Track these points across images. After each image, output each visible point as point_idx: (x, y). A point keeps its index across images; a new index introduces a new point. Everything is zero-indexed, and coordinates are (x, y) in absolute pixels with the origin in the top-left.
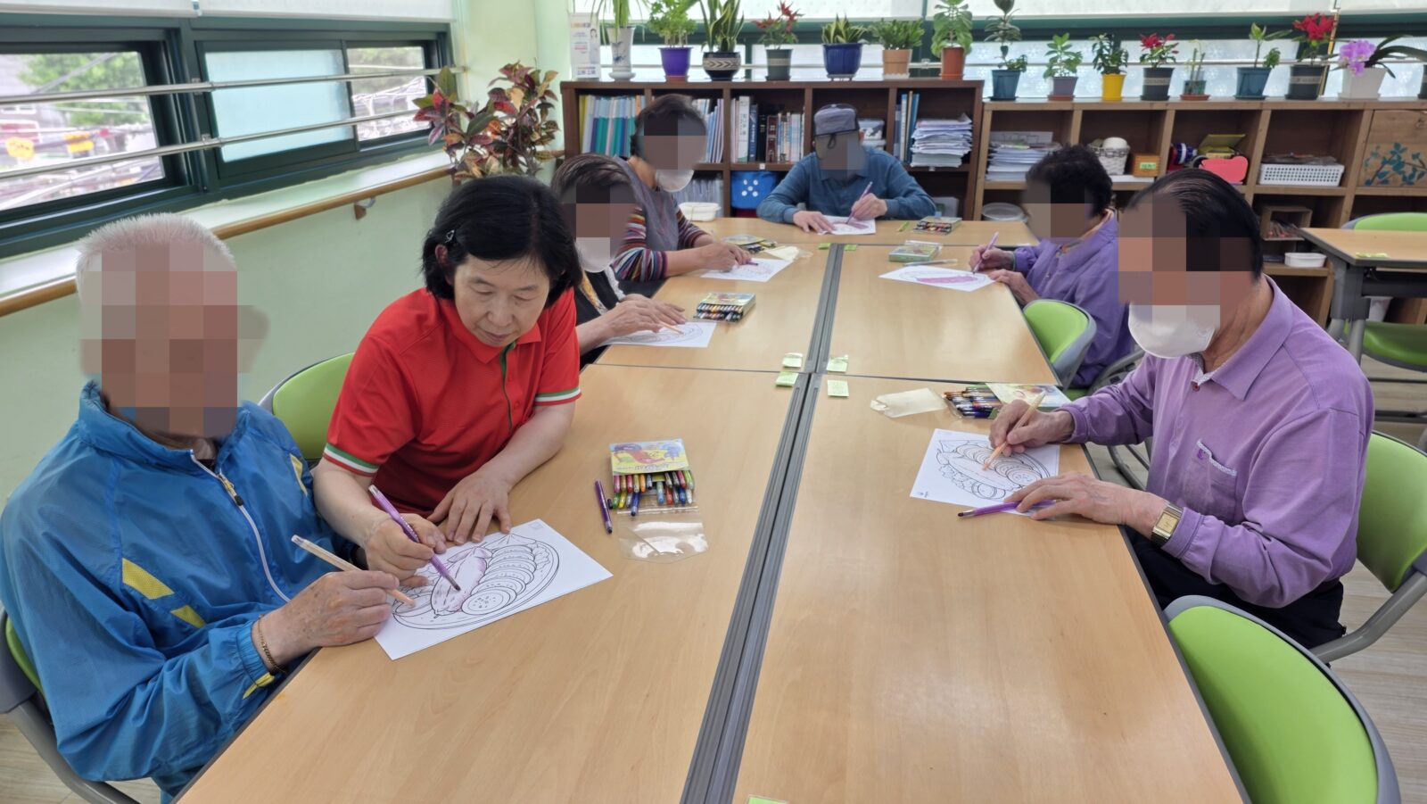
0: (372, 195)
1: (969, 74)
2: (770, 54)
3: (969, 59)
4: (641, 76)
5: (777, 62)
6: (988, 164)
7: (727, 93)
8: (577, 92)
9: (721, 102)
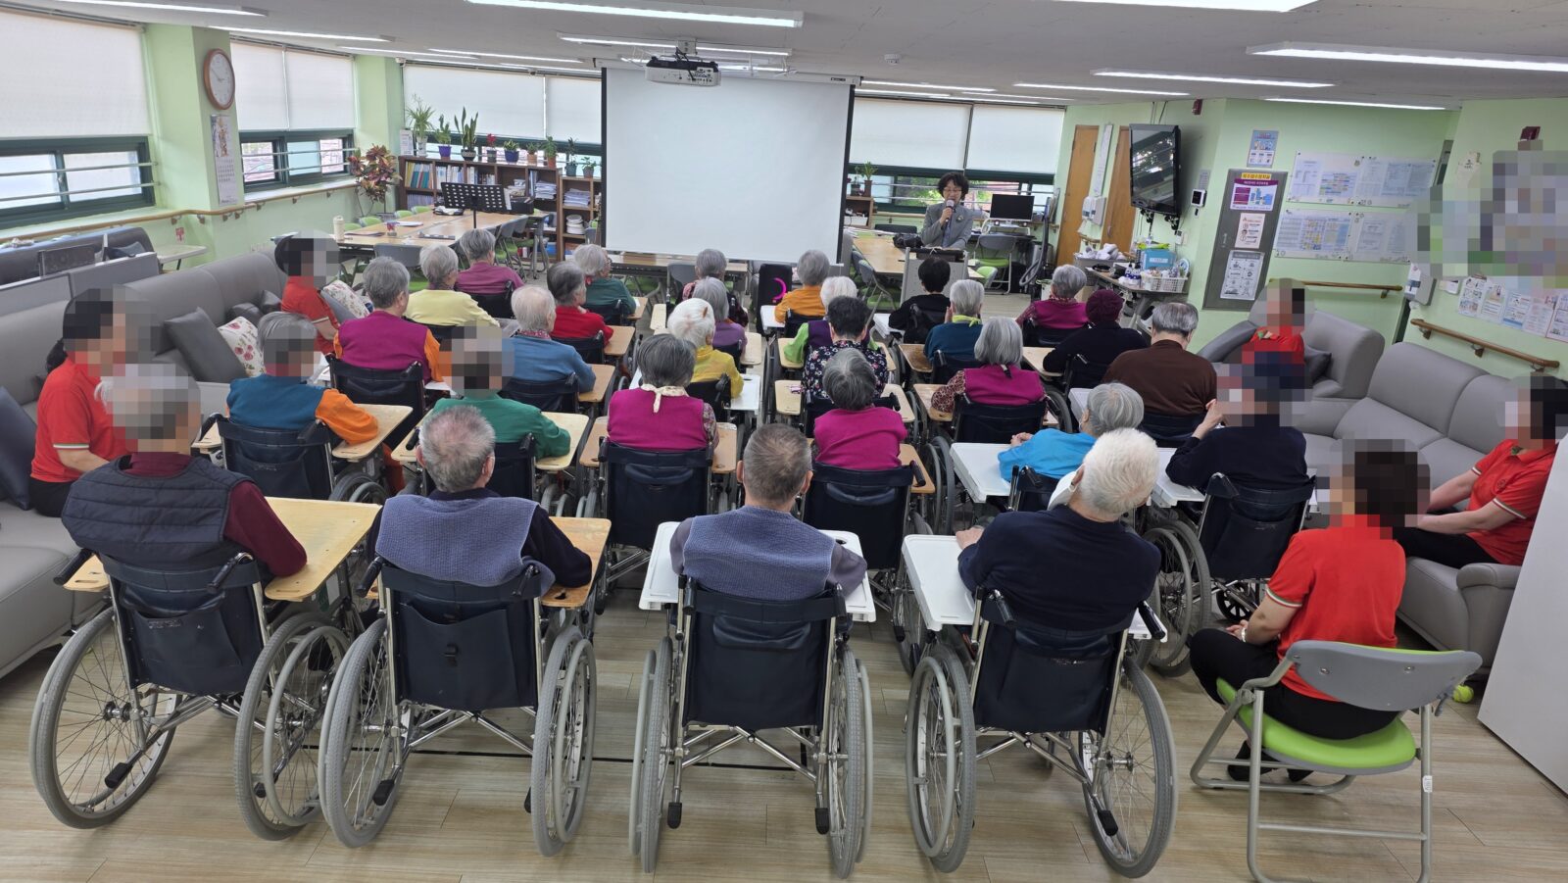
0: (334, 189)
1: (558, 166)
2: (489, 152)
3: (557, 159)
4: (430, 156)
5: (491, 155)
6: (564, 198)
7: (465, 165)
8: (404, 161)
9: (462, 168)
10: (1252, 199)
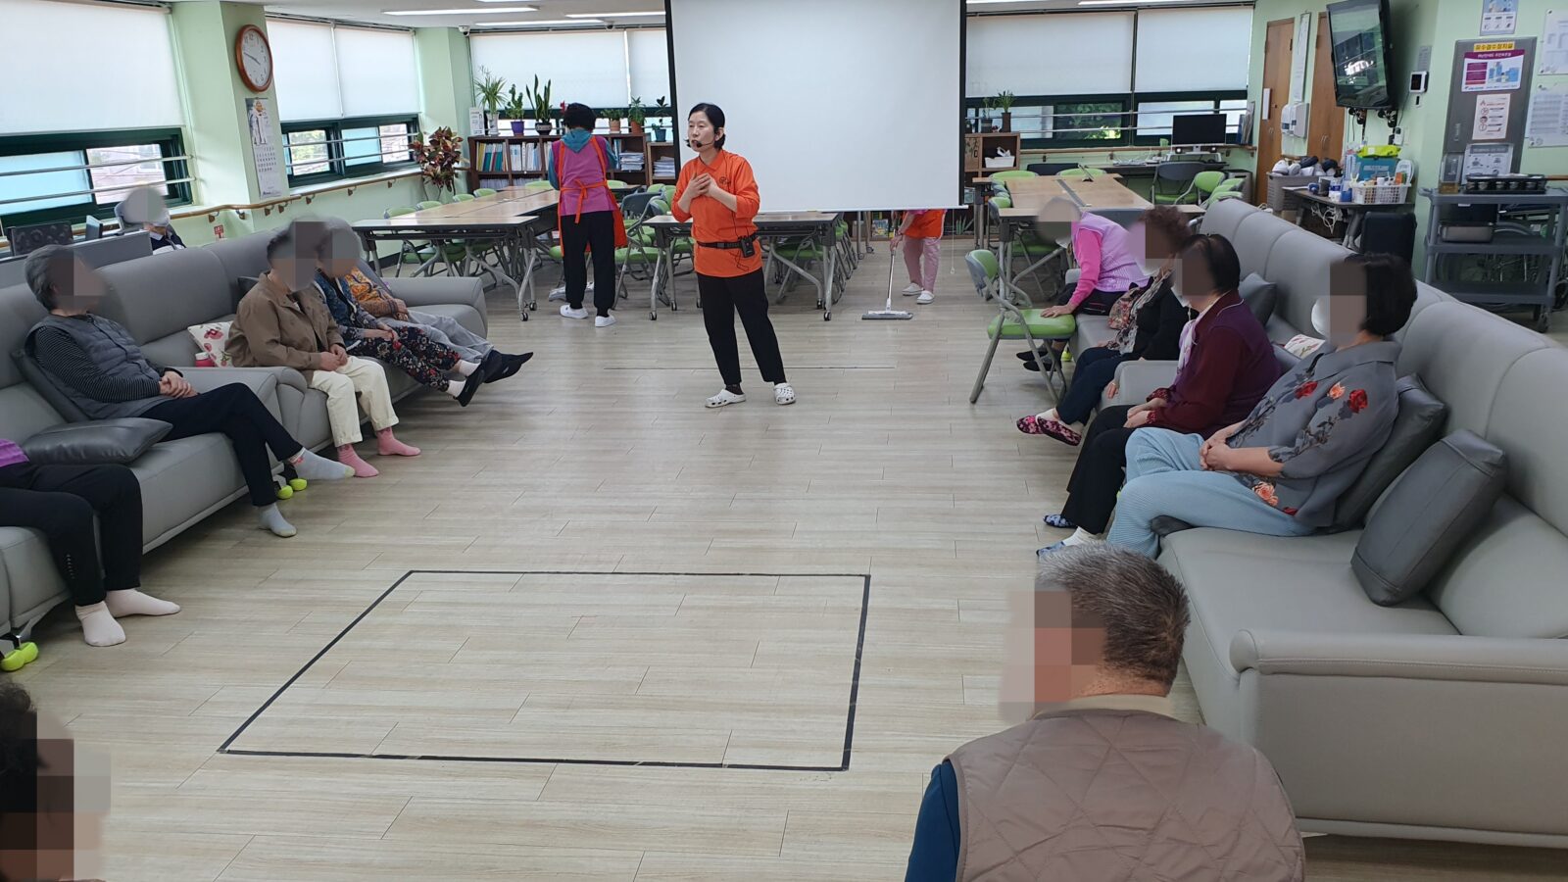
0: (395, 178)
3: (645, 125)
4: (503, 134)
6: (654, 169)
7: (541, 140)
8: (474, 142)
9: (539, 144)
10: (1491, 76)
